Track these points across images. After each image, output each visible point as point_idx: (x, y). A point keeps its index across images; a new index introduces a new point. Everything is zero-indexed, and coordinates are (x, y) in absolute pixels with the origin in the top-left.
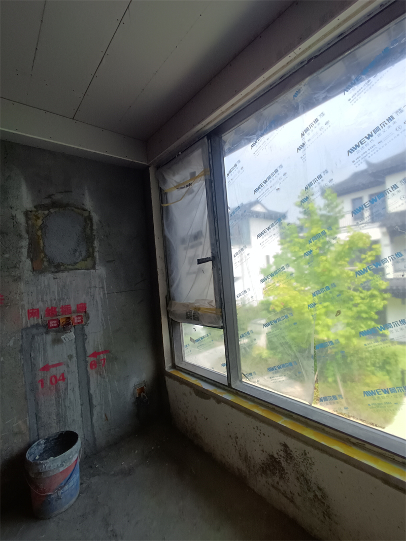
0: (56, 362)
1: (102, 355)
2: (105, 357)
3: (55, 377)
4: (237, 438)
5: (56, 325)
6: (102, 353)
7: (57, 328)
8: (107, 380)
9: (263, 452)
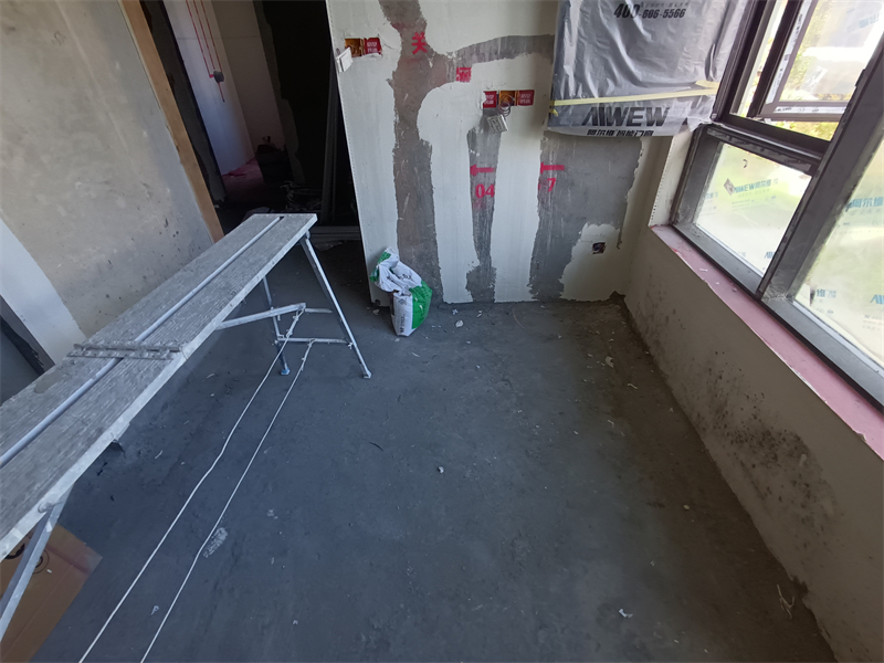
0: (486, 166)
1: (551, 172)
2: (556, 176)
3: (482, 187)
4: (721, 378)
5: (492, 102)
6: (553, 168)
7: (493, 109)
8: (550, 213)
9: (755, 418)
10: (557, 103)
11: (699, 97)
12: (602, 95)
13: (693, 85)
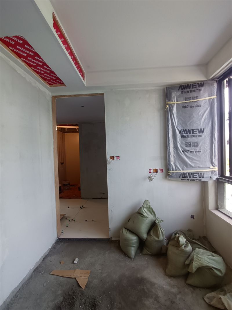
10: (170, 172)
11: (212, 171)
12: (183, 170)
13: (209, 168)
